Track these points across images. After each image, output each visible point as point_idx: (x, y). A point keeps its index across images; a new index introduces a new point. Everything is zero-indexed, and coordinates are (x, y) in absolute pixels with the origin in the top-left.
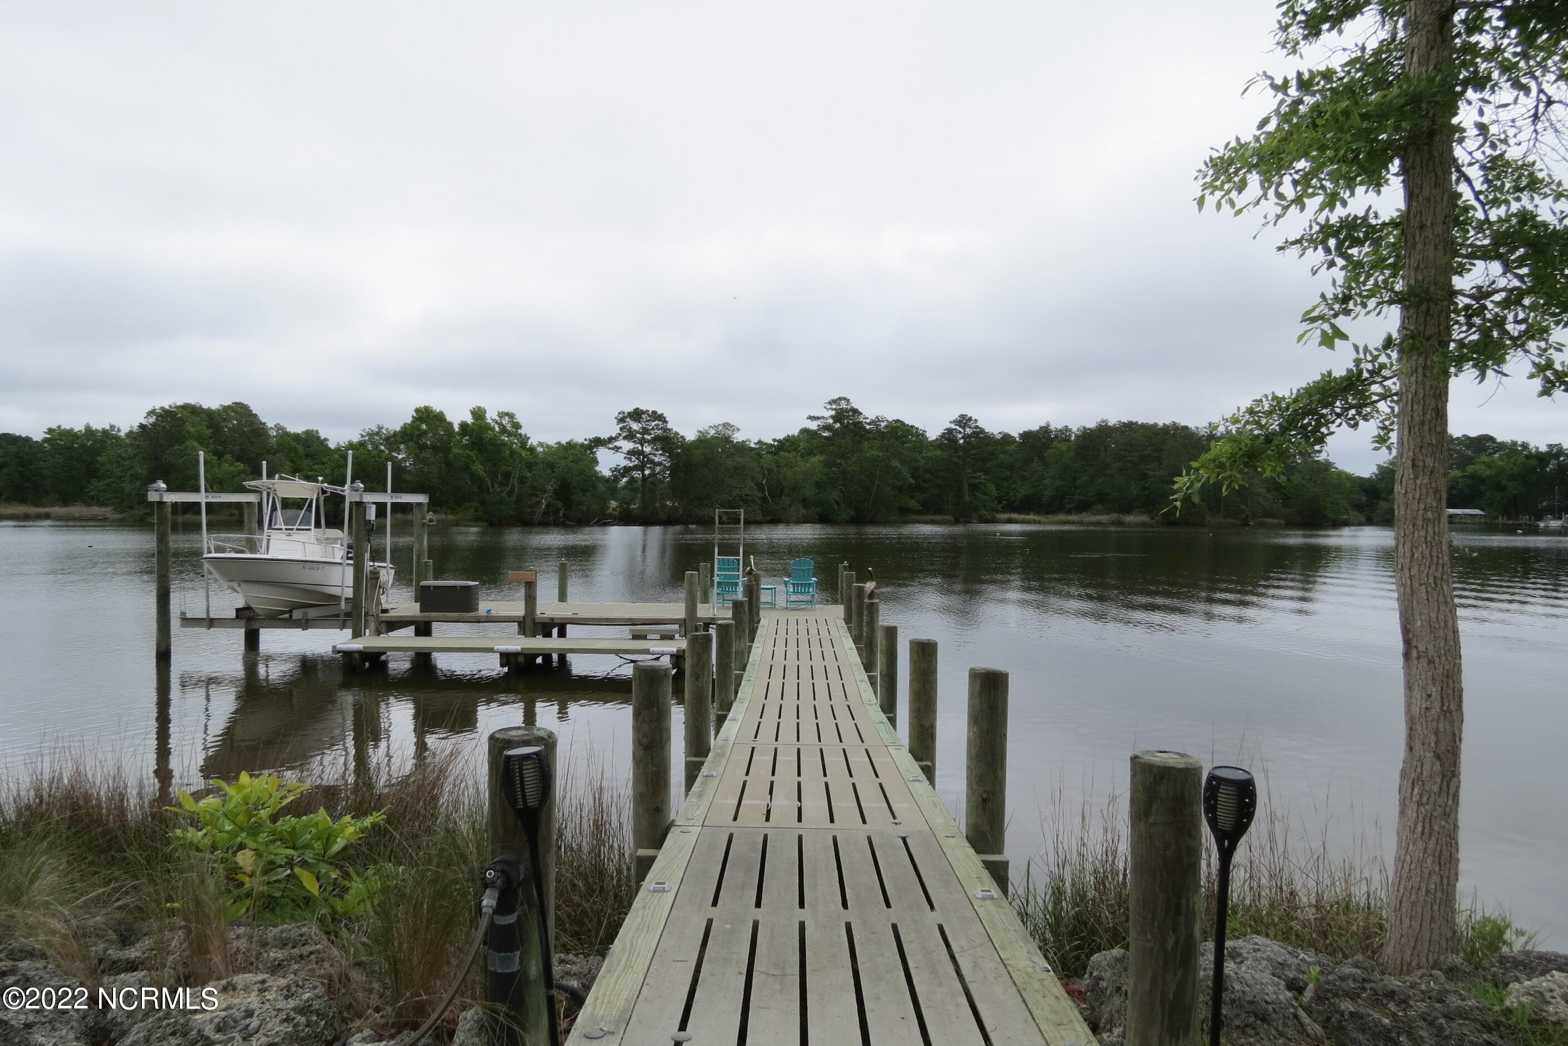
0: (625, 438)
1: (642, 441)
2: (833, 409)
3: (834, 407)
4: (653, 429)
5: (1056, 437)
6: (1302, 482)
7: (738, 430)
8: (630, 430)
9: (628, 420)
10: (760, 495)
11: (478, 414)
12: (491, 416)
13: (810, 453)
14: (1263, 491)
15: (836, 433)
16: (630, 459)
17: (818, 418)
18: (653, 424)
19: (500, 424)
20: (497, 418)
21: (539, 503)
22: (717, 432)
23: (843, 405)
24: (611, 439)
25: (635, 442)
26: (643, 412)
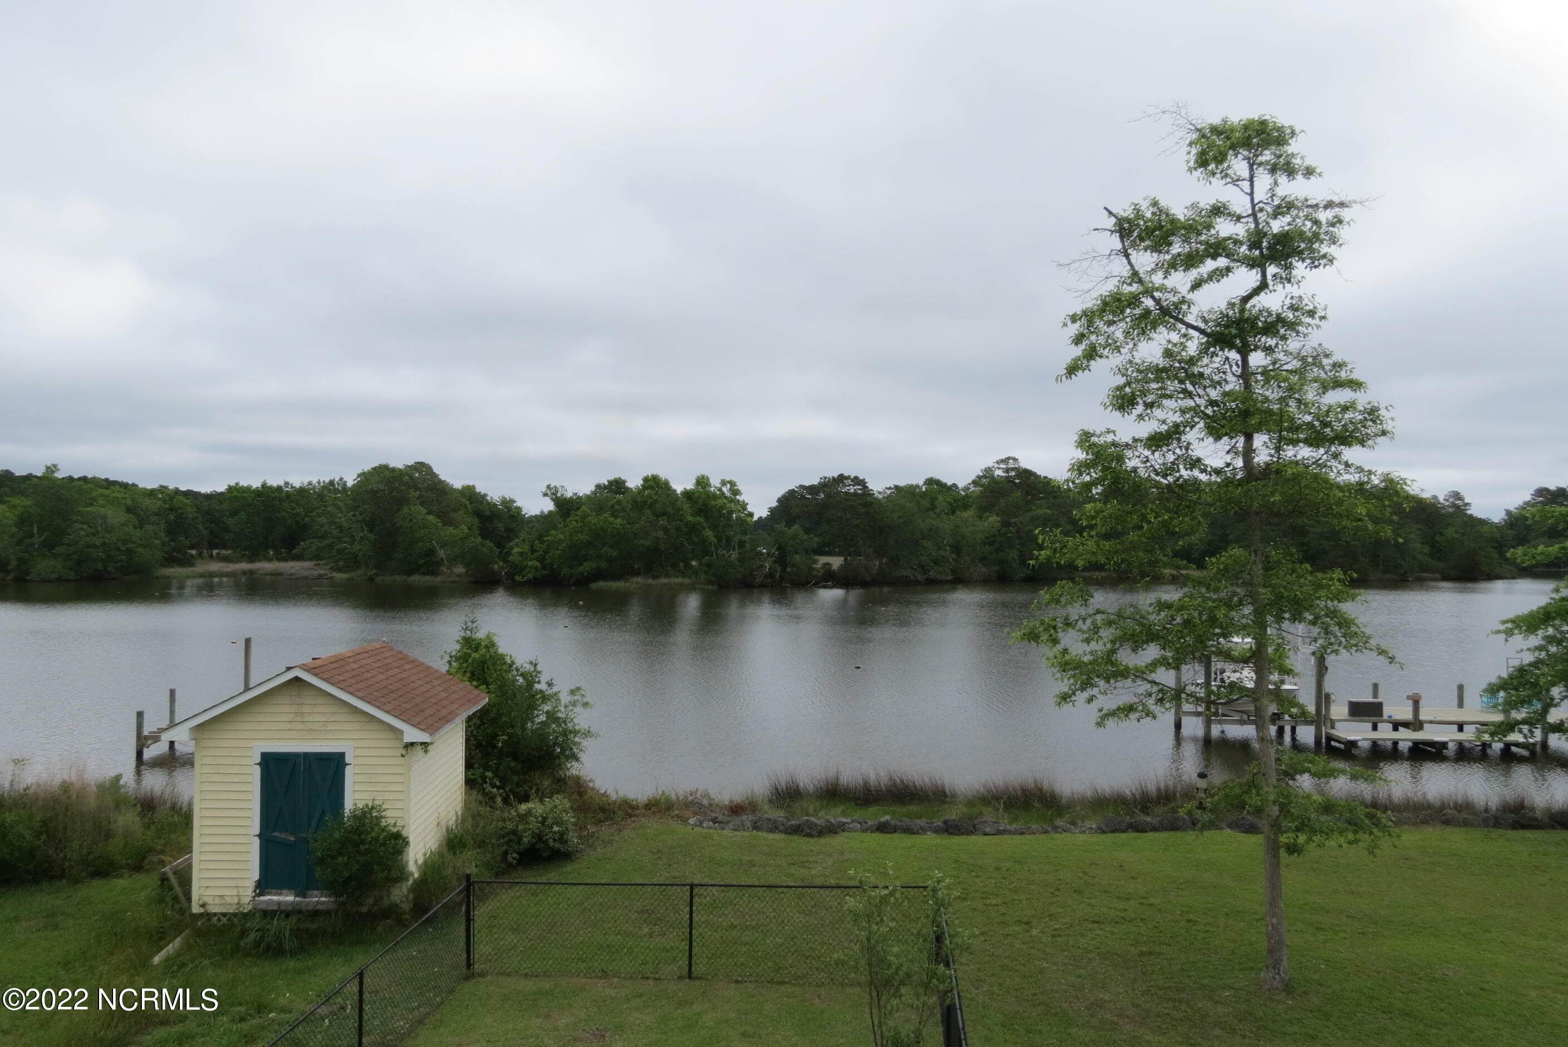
3: (1002, 466)
6: (1456, 536)
11: (702, 482)
12: (715, 482)
14: (1418, 546)
19: (721, 491)
20: (720, 486)
21: (763, 566)
26: (845, 477)
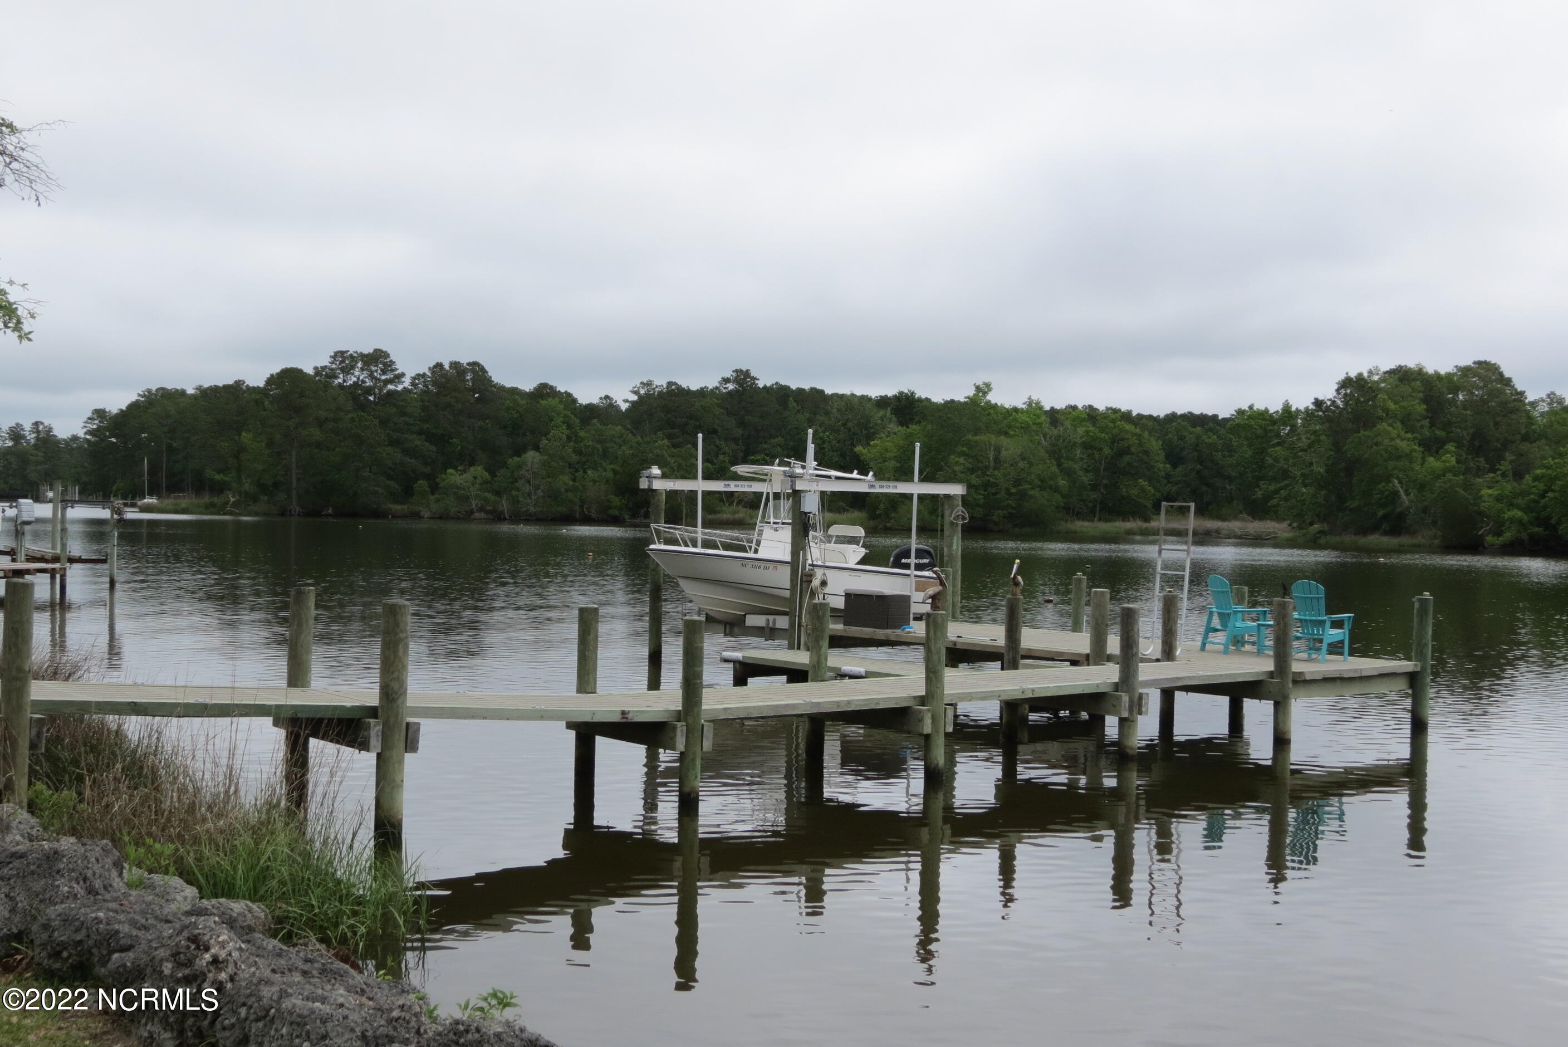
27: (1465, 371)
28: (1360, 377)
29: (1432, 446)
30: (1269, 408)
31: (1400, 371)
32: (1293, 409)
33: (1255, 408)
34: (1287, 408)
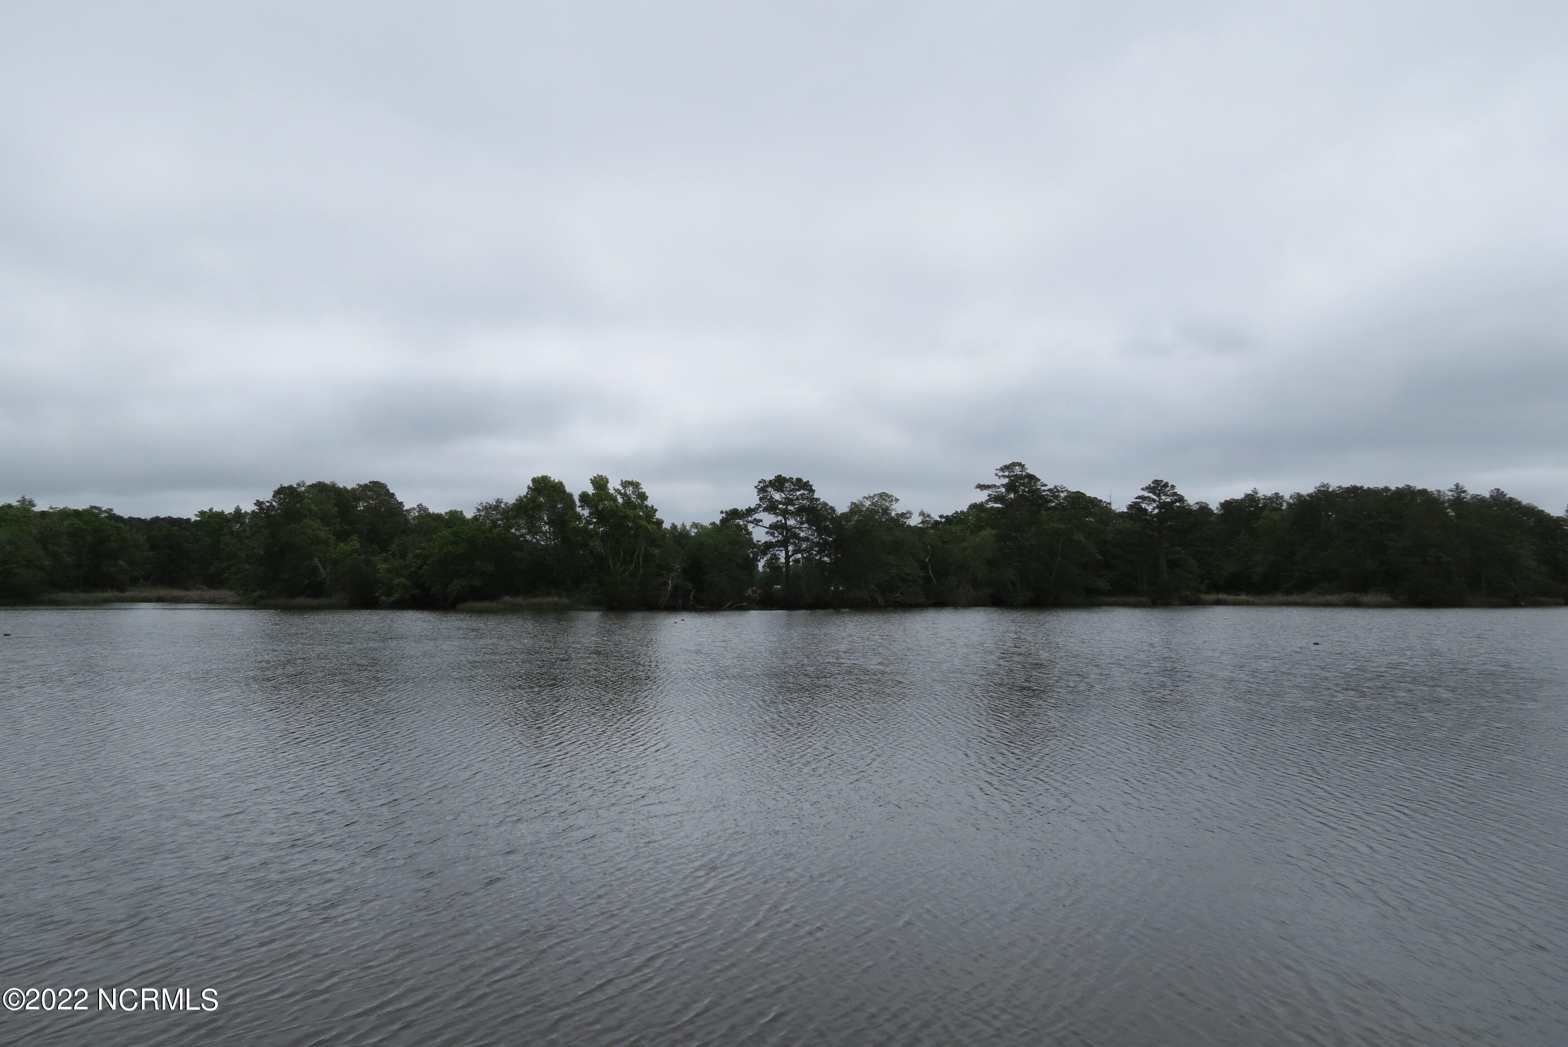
0: (765, 510)
1: (785, 513)
2: (1004, 477)
3: (1007, 474)
4: (797, 499)
5: (1265, 506)
7: (897, 500)
8: (771, 500)
9: (770, 489)
10: (922, 574)
11: (600, 483)
12: (614, 485)
13: (980, 528)
15: (1009, 505)
16: (773, 534)
17: (988, 487)
18: (798, 493)
19: (624, 495)
20: (621, 488)
21: (666, 584)
22: (873, 504)
23: (1017, 470)
24: (750, 511)
25: (776, 514)
26: (785, 480)
27: (365, 487)
28: (291, 488)
29: (343, 536)
30: (224, 511)
31: (319, 486)
32: (243, 512)
33: (214, 511)
34: (238, 511)
